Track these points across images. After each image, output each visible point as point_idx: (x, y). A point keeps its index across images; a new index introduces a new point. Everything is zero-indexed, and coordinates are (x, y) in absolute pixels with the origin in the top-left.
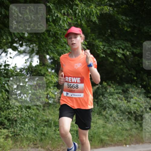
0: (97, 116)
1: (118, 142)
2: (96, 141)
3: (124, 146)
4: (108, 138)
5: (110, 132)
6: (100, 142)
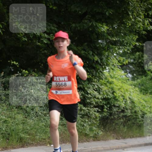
0: (16, 109)
1: (40, 141)
2: (14, 140)
3: (48, 145)
4: (28, 136)
5: (31, 129)
6: (19, 141)
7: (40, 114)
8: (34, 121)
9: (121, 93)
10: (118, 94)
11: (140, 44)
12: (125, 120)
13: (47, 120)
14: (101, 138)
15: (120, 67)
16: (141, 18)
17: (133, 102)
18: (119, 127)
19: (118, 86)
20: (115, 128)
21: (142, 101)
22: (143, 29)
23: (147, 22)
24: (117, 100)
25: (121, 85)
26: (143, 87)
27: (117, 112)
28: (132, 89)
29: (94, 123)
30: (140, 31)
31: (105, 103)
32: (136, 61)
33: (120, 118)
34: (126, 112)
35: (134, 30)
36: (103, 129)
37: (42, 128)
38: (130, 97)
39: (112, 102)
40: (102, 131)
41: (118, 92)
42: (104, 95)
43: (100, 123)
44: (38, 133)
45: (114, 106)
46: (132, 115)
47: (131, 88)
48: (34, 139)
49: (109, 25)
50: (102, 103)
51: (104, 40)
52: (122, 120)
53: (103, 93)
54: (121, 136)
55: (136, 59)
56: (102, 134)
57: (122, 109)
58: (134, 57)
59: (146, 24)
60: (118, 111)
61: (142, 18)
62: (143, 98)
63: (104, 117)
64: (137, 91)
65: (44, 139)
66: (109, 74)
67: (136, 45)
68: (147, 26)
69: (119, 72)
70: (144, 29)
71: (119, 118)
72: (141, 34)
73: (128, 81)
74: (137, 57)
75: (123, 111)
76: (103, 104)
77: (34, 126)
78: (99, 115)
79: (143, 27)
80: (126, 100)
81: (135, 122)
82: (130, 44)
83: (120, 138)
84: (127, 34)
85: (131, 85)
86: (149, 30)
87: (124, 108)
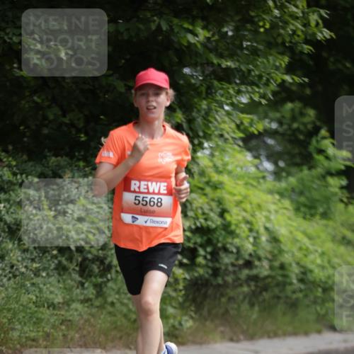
7: (23, 270)
8: (6, 289)
9: (244, 214)
10: (234, 216)
11: (297, 79)
12: (253, 288)
13: (41, 286)
14: (190, 338)
15: (241, 144)
16: (297, 7)
17: (275, 240)
18: (239, 306)
19: (234, 195)
20: (227, 311)
21: (300, 236)
22: (303, 37)
23: (314, 18)
24: (232, 233)
25: (243, 191)
26: (302, 199)
27: (233, 265)
28: (274, 203)
29: (169, 296)
30: (296, 44)
31: (199, 240)
32: (285, 127)
33: (240, 282)
34: (256, 267)
35: (280, 40)
36: (196, 313)
37: (27, 308)
38: (268, 225)
39: (221, 239)
40: (192, 318)
41: (234, 210)
42: (198, 219)
43: (186, 296)
44: (17, 323)
45: (225, 250)
46: (273, 274)
47: (270, 201)
48: (4, 341)
49: (210, 27)
50: (192, 241)
51: (199, 68)
52: (245, 289)
53: (196, 215)
54: (244, 332)
55: (284, 121)
56: (191, 327)
57: (247, 257)
58: (278, 115)
59: (313, 24)
60: (236, 263)
61: (301, 7)
62: (302, 229)
63: (197, 279)
64: (286, 208)
65: (33, 340)
66: (211, 161)
67: (284, 81)
68: (315, 30)
69: (239, 156)
70: (306, 39)
71: (238, 283)
72: (297, 52)
73: (261, 181)
74: (288, 115)
75: (248, 264)
76: (195, 243)
77: (6, 304)
78: (183, 274)
79: (302, 31)
80: (257, 232)
81: (281, 295)
82: (268, 80)
83: (242, 337)
84: (259, 53)
85: (271, 192)
86: (320, 41)
87: (250, 255)
